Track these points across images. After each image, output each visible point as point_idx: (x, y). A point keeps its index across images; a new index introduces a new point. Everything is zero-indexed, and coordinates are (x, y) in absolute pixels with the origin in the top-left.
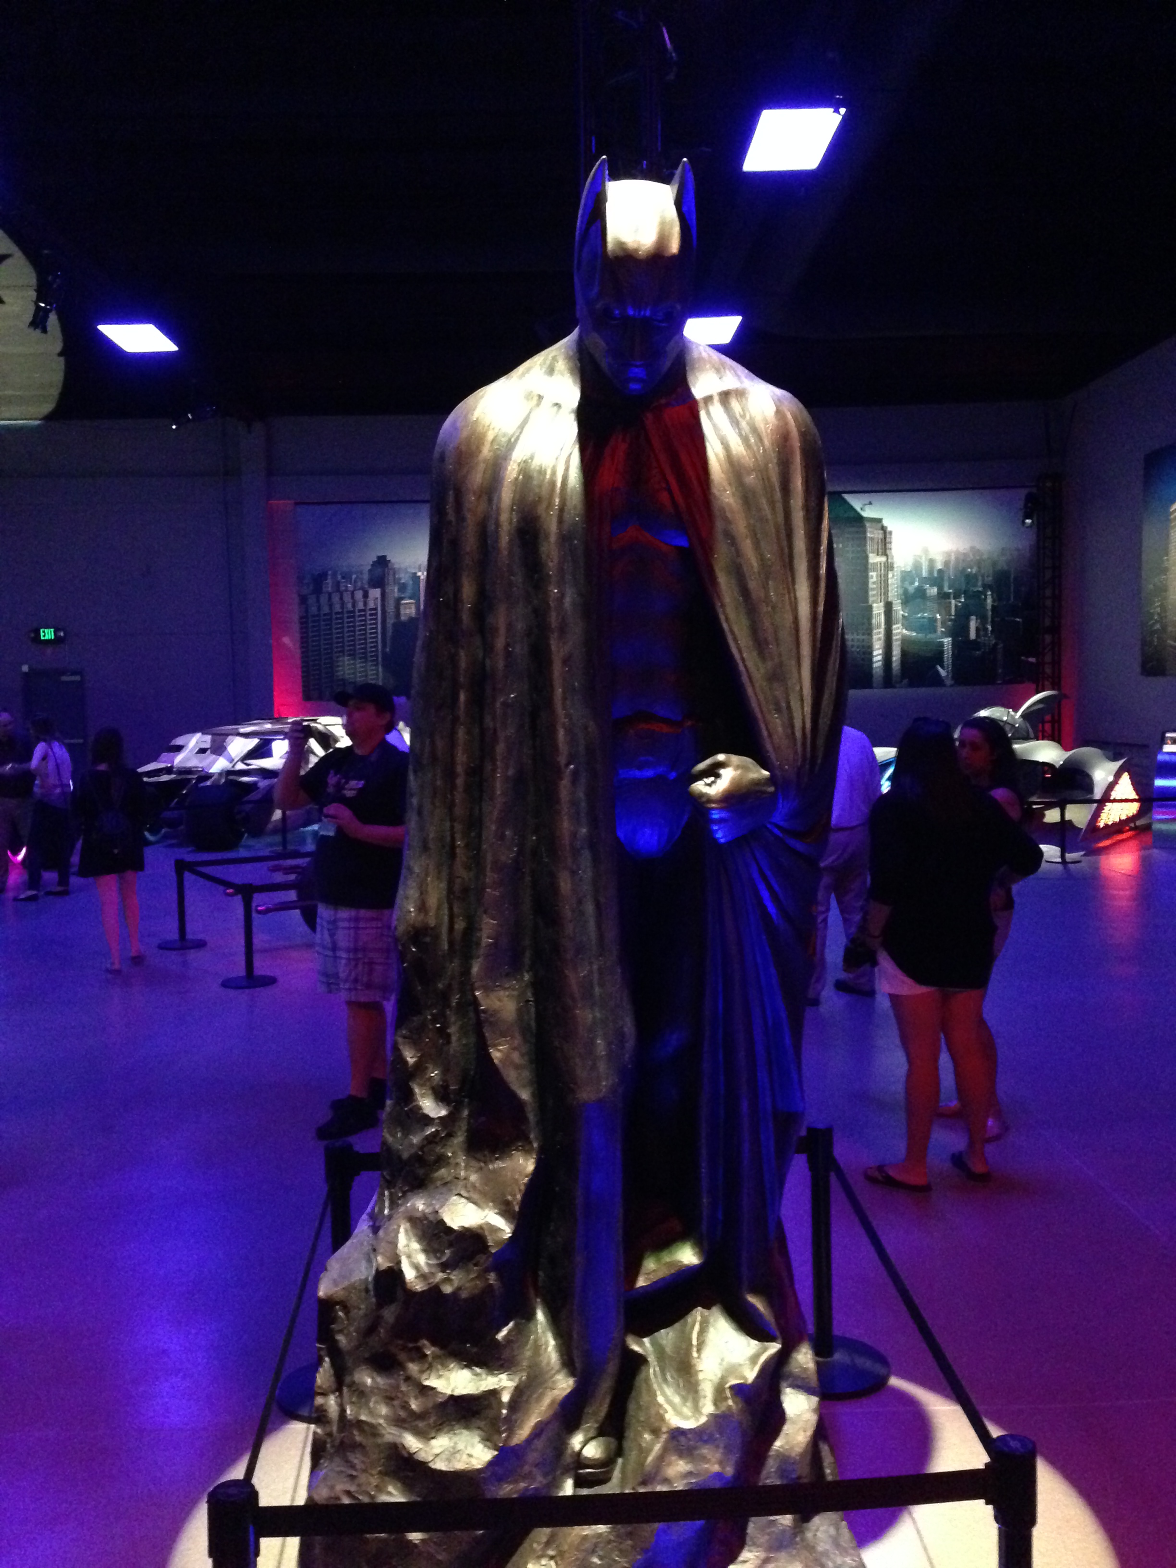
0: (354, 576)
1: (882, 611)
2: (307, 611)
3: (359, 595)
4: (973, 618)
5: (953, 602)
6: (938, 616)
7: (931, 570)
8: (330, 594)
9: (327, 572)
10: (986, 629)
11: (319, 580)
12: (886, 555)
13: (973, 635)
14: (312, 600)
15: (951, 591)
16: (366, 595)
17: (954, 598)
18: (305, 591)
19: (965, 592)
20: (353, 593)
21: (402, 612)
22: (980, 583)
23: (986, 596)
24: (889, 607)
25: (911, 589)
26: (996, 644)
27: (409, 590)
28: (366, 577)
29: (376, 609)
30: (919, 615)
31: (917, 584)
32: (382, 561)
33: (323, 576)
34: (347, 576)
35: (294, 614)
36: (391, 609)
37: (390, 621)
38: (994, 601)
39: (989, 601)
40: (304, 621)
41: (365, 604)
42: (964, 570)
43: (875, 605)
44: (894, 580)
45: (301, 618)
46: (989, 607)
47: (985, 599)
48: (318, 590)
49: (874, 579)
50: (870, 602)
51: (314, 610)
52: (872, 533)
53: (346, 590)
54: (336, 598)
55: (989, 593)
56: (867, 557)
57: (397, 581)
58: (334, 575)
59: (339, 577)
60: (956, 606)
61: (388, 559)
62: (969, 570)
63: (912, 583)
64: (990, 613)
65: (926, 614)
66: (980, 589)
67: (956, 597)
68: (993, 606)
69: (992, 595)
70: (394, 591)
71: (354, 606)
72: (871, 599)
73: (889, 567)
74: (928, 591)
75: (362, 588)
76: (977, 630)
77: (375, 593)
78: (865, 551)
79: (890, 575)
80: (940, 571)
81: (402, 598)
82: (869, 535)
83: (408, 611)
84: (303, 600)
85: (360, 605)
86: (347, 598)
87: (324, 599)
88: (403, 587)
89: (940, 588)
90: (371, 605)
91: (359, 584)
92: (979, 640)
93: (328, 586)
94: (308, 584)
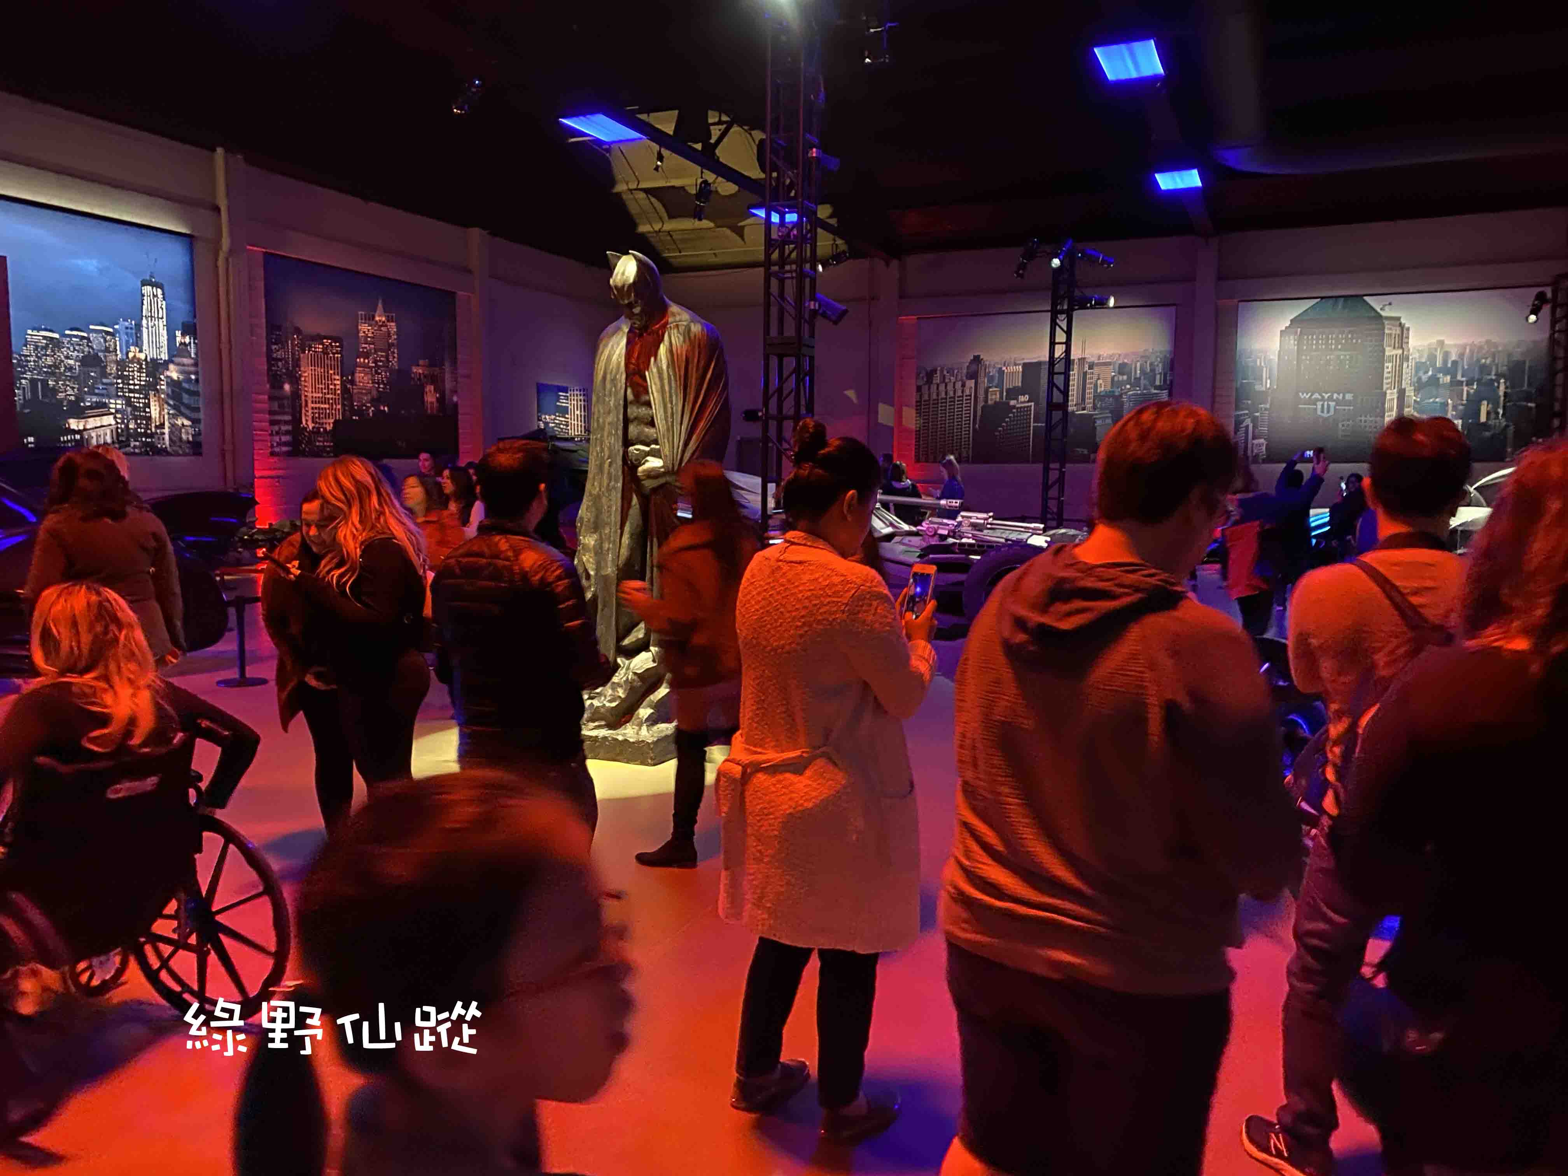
0: (956, 371)
1: (1395, 396)
2: (921, 398)
3: (959, 385)
4: (1485, 402)
5: (1465, 389)
6: (1450, 401)
7: (1445, 361)
8: (938, 385)
9: (936, 368)
10: (1498, 413)
11: (930, 375)
12: (1402, 348)
13: (1483, 418)
14: (925, 389)
15: (1464, 379)
16: (963, 385)
17: (1467, 385)
18: (921, 383)
19: (1479, 381)
20: (954, 383)
21: (989, 397)
22: (1493, 373)
23: (1499, 383)
24: (1402, 393)
25: (1424, 378)
26: (1507, 426)
27: (996, 381)
28: (964, 371)
29: (970, 396)
30: (1431, 400)
31: (1430, 373)
32: (977, 359)
33: (933, 371)
34: (951, 371)
35: (913, 397)
36: (981, 396)
37: (981, 404)
38: (1506, 388)
39: (1502, 388)
40: (919, 404)
41: (963, 392)
42: (1478, 360)
43: (1388, 392)
44: (1408, 370)
45: (917, 402)
46: (1501, 393)
47: (1498, 387)
48: (929, 381)
49: (1390, 370)
50: (1384, 389)
51: (926, 397)
52: (1390, 330)
53: (950, 381)
54: (942, 388)
55: (1502, 381)
56: (1384, 351)
57: (986, 374)
58: (942, 371)
59: (945, 373)
60: (1468, 391)
61: (981, 357)
62: (1483, 361)
63: (1426, 372)
64: (1502, 398)
65: (1437, 400)
66: (1494, 377)
67: (1469, 383)
68: (1505, 393)
69: (1505, 383)
70: (984, 382)
71: (955, 393)
72: (1385, 387)
73: (1405, 358)
74: (1441, 380)
75: (962, 380)
76: (1488, 413)
77: (971, 383)
78: (1383, 346)
79: (1405, 365)
80: (1455, 363)
81: (990, 387)
82: (1387, 331)
83: (994, 397)
84: (919, 389)
85: (959, 393)
86: (950, 387)
87: (934, 388)
88: (991, 379)
89: (1454, 376)
90: (967, 392)
91: (959, 377)
92: (1490, 422)
93: (937, 379)
94: (923, 378)
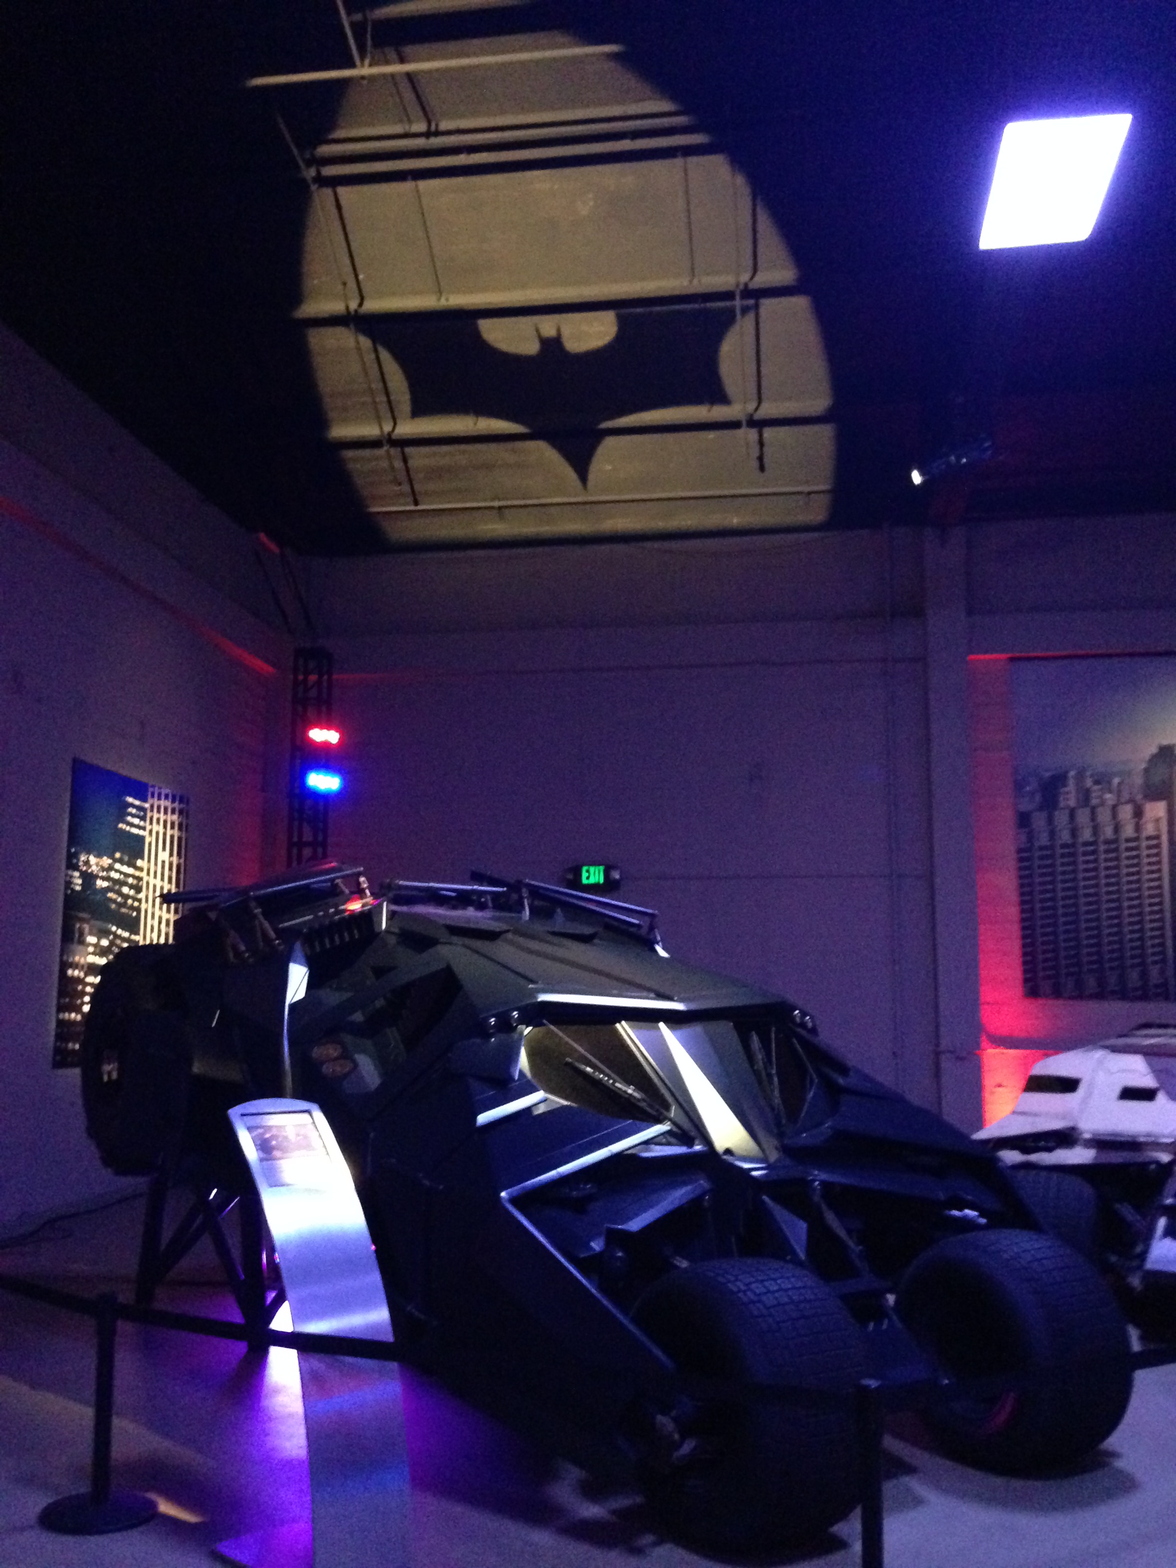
0: (1116, 781)
2: (1031, 837)
3: (1126, 812)
8: (1072, 813)
9: (1067, 772)
11: (1051, 787)
14: (1039, 821)
16: (1138, 813)
18: (1025, 806)
20: (1114, 808)
28: (1138, 780)
29: (1157, 837)
32: (1168, 755)
33: (1059, 779)
34: (1102, 780)
40: (1024, 856)
41: (1138, 828)
45: (1020, 851)
48: (1050, 803)
51: (1043, 839)
53: (1102, 804)
54: (1083, 816)
58: (1080, 776)
59: (1089, 782)
71: (1116, 832)
75: (1132, 801)
77: (1156, 808)
84: (1024, 820)
85: (1129, 831)
86: (1104, 816)
87: (1061, 819)
90: (1149, 829)
91: (1126, 796)
93: (1069, 796)
94: (1032, 794)
